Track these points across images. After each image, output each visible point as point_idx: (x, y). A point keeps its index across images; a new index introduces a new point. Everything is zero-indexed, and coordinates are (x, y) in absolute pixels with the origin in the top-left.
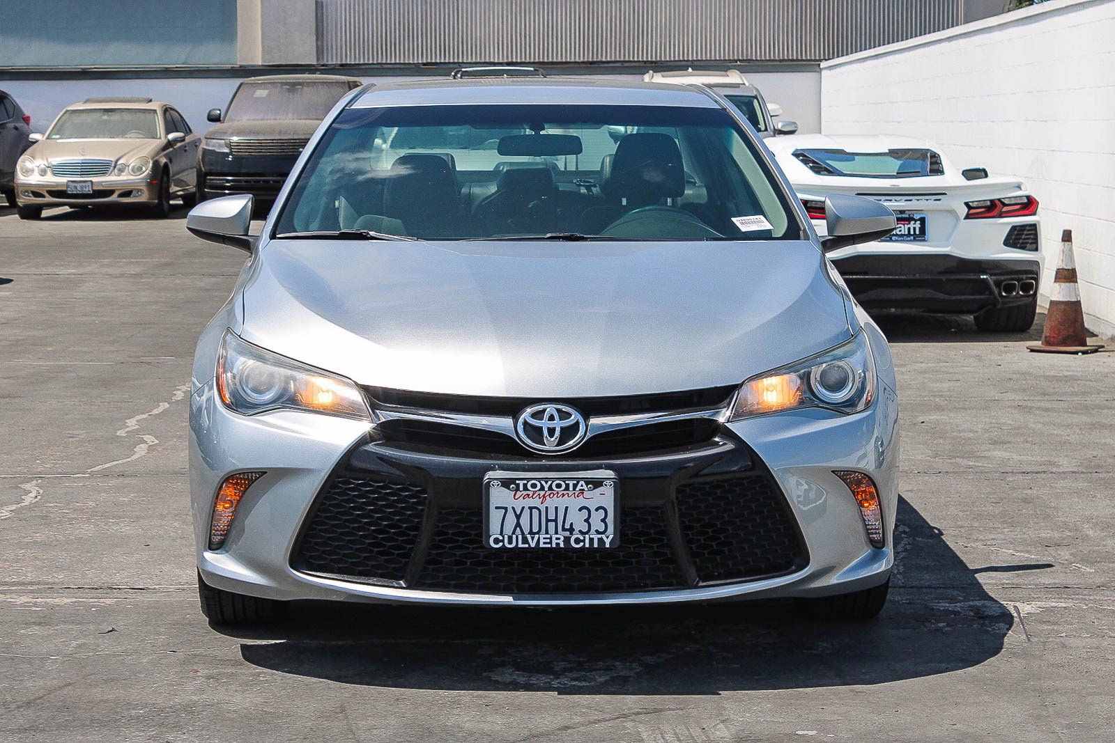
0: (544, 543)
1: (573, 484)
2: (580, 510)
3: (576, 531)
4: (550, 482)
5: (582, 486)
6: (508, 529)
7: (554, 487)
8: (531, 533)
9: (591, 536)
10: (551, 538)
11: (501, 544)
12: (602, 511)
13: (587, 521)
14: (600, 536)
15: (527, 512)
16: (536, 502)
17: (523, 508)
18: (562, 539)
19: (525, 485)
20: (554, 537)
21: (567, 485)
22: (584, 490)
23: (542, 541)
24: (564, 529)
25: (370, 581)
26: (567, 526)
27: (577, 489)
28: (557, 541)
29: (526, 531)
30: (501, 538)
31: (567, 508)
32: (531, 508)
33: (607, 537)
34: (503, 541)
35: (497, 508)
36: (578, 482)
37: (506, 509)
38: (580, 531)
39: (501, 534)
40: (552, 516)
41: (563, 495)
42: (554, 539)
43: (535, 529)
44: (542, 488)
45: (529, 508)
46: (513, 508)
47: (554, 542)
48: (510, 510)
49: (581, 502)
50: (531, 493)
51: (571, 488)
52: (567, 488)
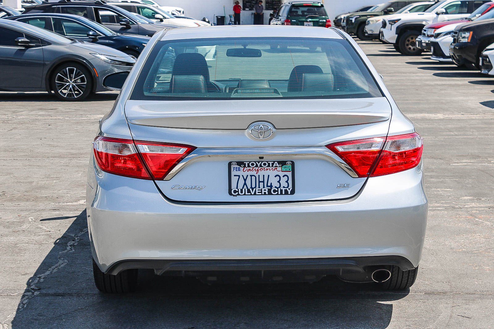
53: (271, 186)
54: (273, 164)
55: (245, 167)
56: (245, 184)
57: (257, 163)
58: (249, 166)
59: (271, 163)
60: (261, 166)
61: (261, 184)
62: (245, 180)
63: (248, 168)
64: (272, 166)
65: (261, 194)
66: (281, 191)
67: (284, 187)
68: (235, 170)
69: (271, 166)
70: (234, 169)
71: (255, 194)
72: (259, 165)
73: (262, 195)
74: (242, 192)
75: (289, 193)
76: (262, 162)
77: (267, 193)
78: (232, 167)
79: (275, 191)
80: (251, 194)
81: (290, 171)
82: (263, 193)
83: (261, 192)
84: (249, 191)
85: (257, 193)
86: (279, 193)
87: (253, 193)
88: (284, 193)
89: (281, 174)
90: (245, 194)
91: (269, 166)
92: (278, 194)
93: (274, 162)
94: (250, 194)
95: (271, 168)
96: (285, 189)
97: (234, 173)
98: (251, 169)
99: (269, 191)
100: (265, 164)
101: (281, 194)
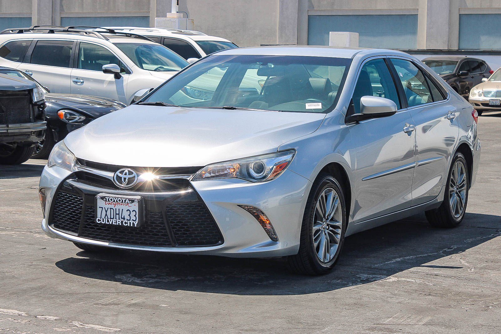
0: (115, 223)
1: (125, 200)
2: (127, 211)
3: (126, 219)
4: (116, 199)
5: (127, 201)
6: (103, 216)
7: (118, 201)
8: (111, 218)
9: (130, 222)
10: (116, 221)
11: (100, 222)
12: (134, 212)
13: (129, 215)
14: (133, 222)
15: (109, 210)
16: (112, 206)
17: (108, 208)
18: (120, 222)
19: (109, 199)
20: (118, 220)
21: (122, 200)
22: (128, 203)
23: (114, 222)
24: (122, 218)
25: (68, 233)
26: (123, 217)
27: (126, 202)
28: (119, 222)
29: (109, 217)
30: (100, 219)
31: (122, 209)
32: (111, 209)
33: (136, 223)
34: (101, 220)
35: (100, 207)
36: (126, 200)
37: (102, 208)
38: (127, 219)
39: (101, 218)
40: (117, 213)
41: (122, 204)
42: (118, 221)
43: (112, 217)
44: (114, 201)
45: (110, 208)
46: (105, 208)
47: (118, 222)
48: (104, 208)
49: (127, 208)
50: (111, 203)
51: (124, 202)
52: (122, 202)
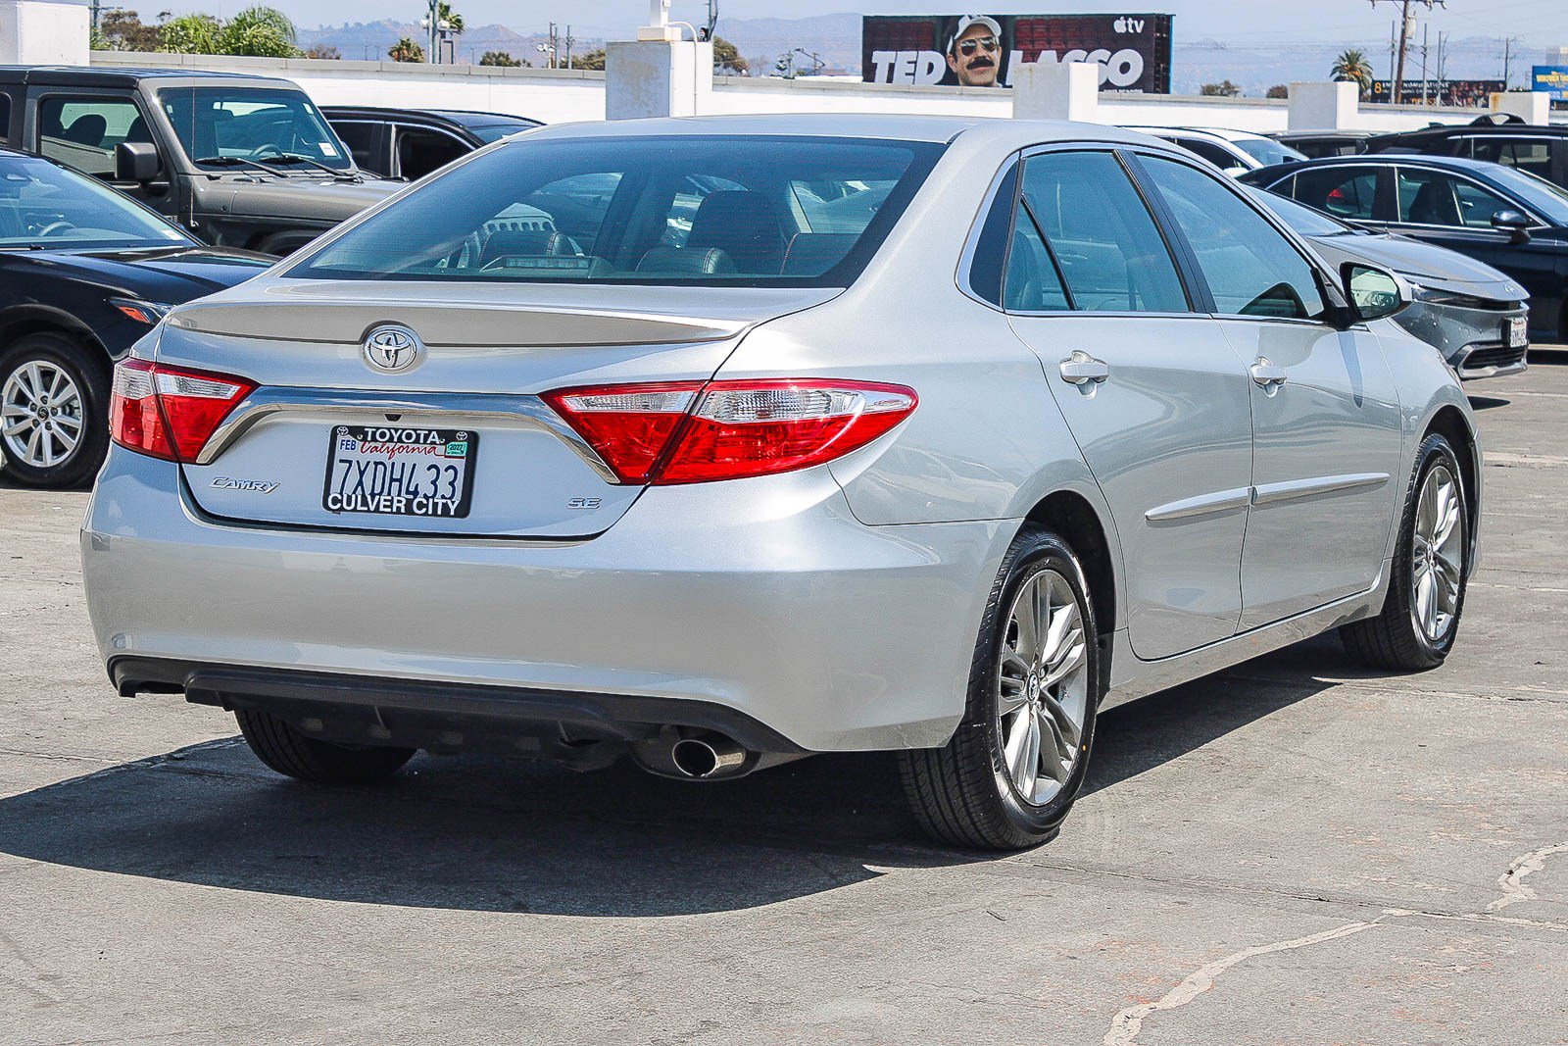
53: (416, 493)
54: (426, 437)
55: (365, 440)
56: (360, 483)
57: (393, 431)
58: (374, 439)
59: (422, 433)
60: (400, 440)
61: (396, 485)
62: (362, 473)
63: (373, 444)
64: (425, 442)
65: (389, 510)
66: (435, 505)
67: (443, 497)
68: (344, 447)
69: (422, 441)
70: (342, 444)
71: (377, 510)
72: (396, 437)
73: (392, 512)
74: (349, 504)
75: (452, 513)
76: (404, 430)
77: (403, 511)
78: (340, 438)
79: (420, 505)
80: (369, 511)
81: (463, 458)
82: (395, 510)
83: (391, 507)
84: (365, 503)
85: (382, 509)
86: (430, 512)
87: (372, 508)
88: (439, 512)
89: (443, 463)
90: (355, 510)
91: (417, 441)
92: (426, 514)
93: (430, 431)
94: (366, 509)
95: (422, 447)
96: (444, 501)
97: (340, 453)
98: (379, 445)
99: (409, 503)
100: (409, 436)
101: (435, 514)
